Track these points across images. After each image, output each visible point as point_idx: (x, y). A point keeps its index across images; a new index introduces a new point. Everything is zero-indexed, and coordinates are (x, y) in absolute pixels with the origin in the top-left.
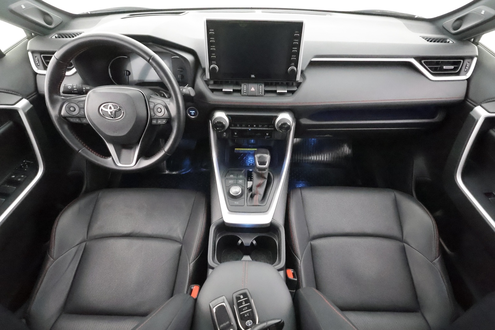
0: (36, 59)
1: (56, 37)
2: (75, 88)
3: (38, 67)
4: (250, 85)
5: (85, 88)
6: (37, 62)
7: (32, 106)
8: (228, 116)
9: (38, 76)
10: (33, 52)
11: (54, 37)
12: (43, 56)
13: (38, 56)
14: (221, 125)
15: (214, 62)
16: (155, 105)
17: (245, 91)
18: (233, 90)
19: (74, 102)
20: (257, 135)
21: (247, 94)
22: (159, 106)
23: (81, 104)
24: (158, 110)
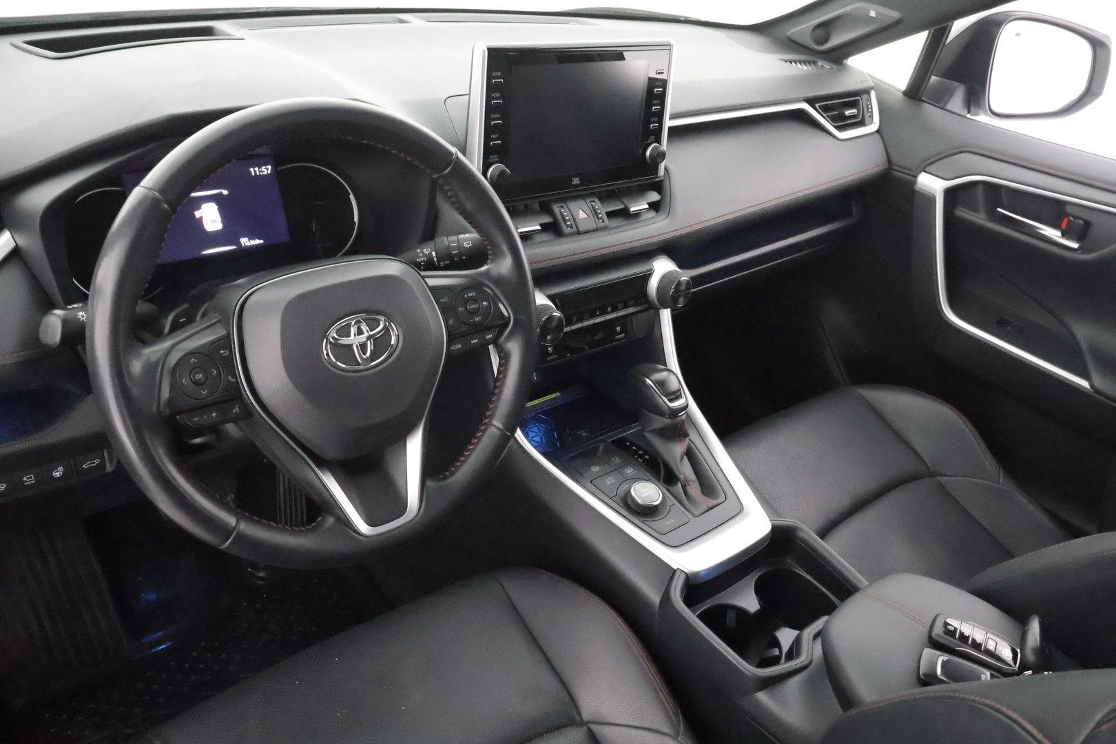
4: (573, 206)
8: (552, 297)
14: (554, 324)
15: (493, 157)
16: (457, 294)
17: (569, 223)
18: (541, 225)
19: (195, 351)
20: (596, 338)
21: (575, 230)
22: (469, 295)
23: (222, 352)
24: (468, 307)
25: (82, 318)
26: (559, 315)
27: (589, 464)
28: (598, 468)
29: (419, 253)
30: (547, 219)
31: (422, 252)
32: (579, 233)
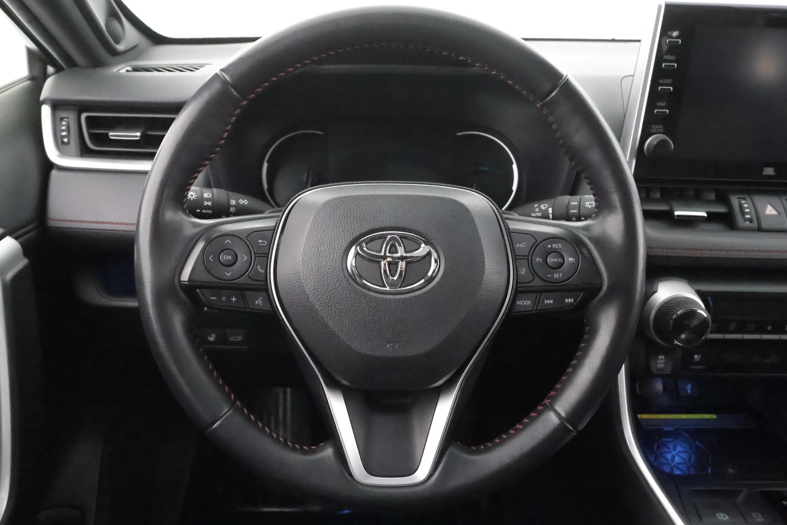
0: (64, 126)
1: (128, 71)
2: (208, 200)
3: (65, 148)
4: (759, 200)
5: (237, 203)
6: (64, 134)
7: (24, 262)
8: (700, 294)
9: (54, 173)
10: (57, 106)
11: (123, 71)
12: (88, 118)
13: (70, 117)
14: (695, 322)
15: (657, 127)
16: (538, 242)
17: (748, 216)
18: (707, 213)
19: (236, 234)
20: (766, 361)
21: (755, 224)
22: (554, 246)
23: (260, 241)
24: (548, 260)
25: (192, 198)
26: (705, 315)
27: (716, 508)
28: (727, 518)
29: (536, 207)
30: (720, 209)
31: (539, 207)
32: (760, 229)
